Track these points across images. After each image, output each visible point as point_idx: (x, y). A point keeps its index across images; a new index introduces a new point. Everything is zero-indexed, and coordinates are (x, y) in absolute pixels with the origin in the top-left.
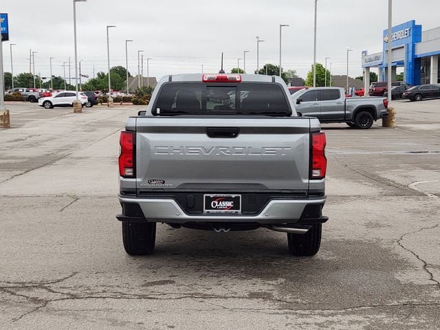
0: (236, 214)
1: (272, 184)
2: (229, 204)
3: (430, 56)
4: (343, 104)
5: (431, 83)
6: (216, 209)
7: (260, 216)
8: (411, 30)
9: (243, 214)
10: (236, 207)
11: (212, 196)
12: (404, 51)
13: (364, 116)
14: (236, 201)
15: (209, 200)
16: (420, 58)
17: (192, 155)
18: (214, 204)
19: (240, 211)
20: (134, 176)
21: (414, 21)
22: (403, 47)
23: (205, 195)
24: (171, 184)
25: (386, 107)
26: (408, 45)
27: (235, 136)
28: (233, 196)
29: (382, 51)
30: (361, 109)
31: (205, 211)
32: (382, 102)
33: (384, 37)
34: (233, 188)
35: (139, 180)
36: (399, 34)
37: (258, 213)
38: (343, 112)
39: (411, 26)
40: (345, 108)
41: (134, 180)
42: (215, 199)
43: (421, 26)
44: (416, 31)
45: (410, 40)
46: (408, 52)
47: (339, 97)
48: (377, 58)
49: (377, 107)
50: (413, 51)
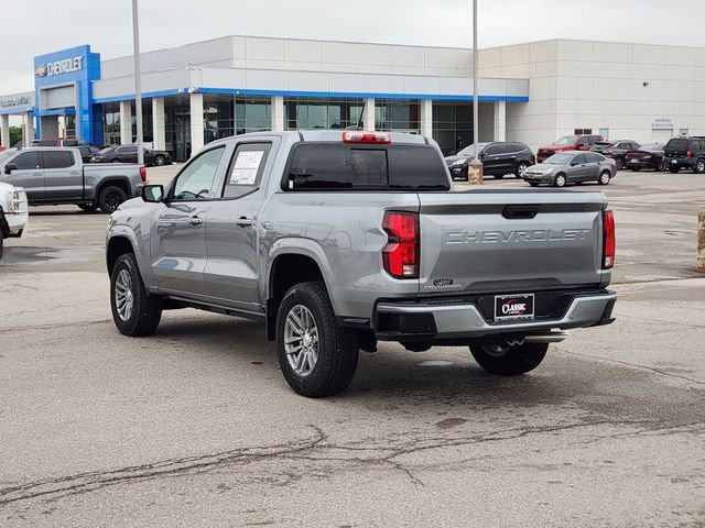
0: (529, 320)
1: (567, 278)
2: (521, 307)
3: (119, 102)
4: (81, 174)
5: (123, 142)
6: (507, 315)
7: (565, 320)
8: (85, 60)
9: (537, 319)
10: (528, 311)
11: (503, 297)
12: (74, 91)
13: (113, 192)
14: (528, 302)
15: (501, 303)
16: (100, 104)
17: (489, 244)
18: (506, 309)
19: (532, 315)
20: (416, 276)
21: (88, 47)
22: (73, 86)
23: (496, 297)
24: (459, 285)
25: (144, 179)
26: (80, 83)
27: (532, 217)
28: (526, 296)
29: (34, 89)
30: (108, 182)
31: (496, 318)
32: (138, 171)
33: (36, 67)
34: (524, 286)
35: (422, 281)
36: (65, 66)
37: (561, 316)
38: (81, 187)
39: (85, 54)
40: (83, 181)
41: (416, 281)
42: (506, 301)
43: (99, 55)
44: (93, 62)
45: (84, 75)
46: (81, 94)
47: (73, 164)
48: (24, 101)
49: (131, 180)
50: (90, 93)
